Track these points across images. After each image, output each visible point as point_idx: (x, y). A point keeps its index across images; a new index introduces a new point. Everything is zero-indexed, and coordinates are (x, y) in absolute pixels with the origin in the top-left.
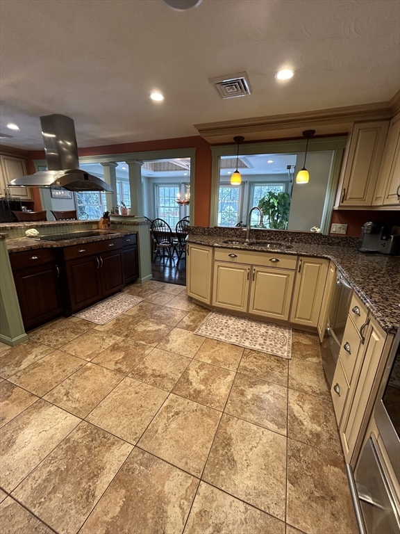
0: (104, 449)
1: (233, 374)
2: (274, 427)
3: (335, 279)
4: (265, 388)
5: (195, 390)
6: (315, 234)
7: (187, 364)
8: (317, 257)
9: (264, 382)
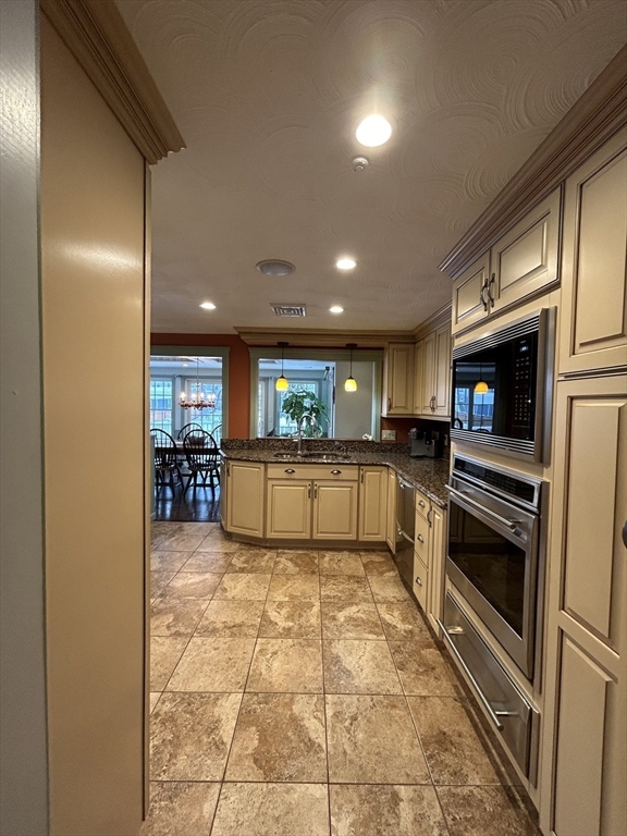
0: (209, 707)
1: (317, 604)
2: (371, 636)
3: (398, 484)
4: (354, 608)
5: (284, 629)
6: (367, 441)
7: (262, 607)
8: (376, 465)
9: (351, 604)
